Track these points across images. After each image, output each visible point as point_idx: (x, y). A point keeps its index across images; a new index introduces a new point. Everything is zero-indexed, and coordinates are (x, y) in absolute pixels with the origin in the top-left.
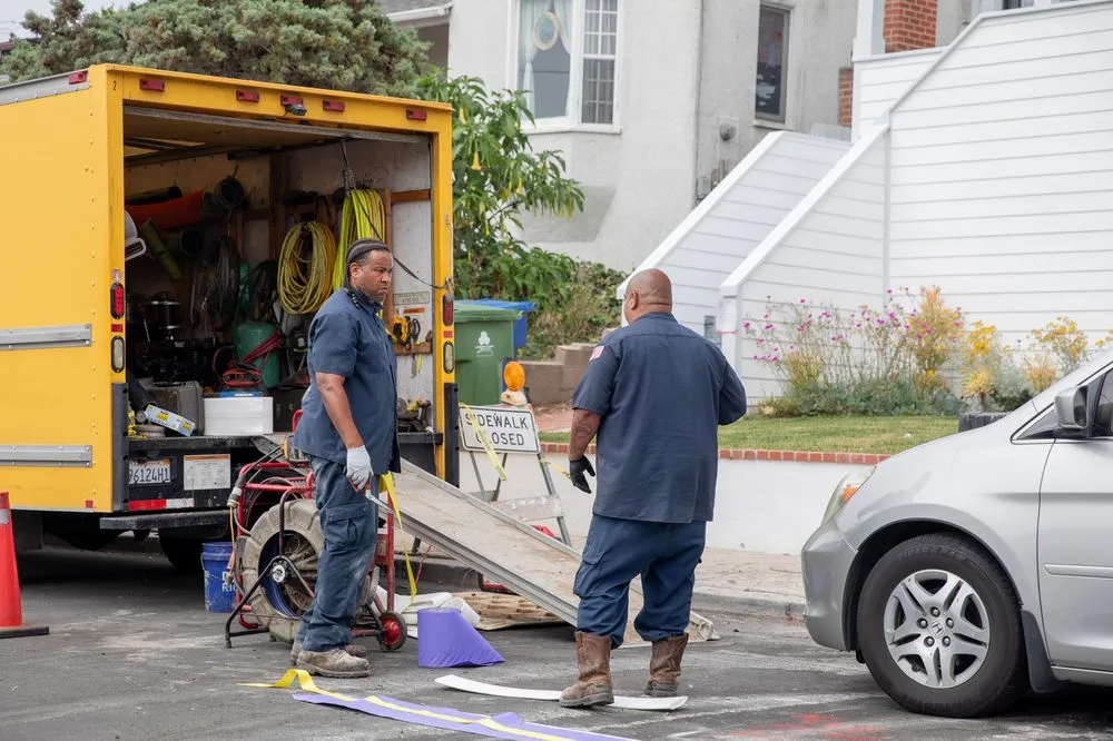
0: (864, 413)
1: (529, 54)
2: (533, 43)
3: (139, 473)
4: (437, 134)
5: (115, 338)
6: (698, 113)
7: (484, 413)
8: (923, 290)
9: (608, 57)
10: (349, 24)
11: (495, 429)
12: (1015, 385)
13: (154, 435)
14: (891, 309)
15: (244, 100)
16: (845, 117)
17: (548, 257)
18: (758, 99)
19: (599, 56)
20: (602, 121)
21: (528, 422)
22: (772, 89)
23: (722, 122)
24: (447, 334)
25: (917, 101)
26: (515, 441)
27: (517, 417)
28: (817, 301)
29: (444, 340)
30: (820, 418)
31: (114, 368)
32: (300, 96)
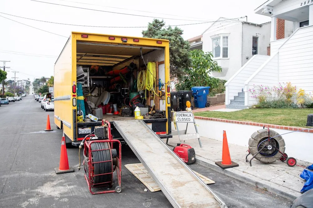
0: (275, 108)
1: (214, 48)
2: (215, 46)
3: (82, 131)
4: (165, 47)
5: (74, 98)
6: (242, 55)
7: (180, 113)
8: (287, 83)
9: (227, 47)
10: (175, 39)
11: (183, 117)
12: (310, 102)
13: (88, 121)
14: (281, 87)
15: (110, 39)
16: (269, 54)
17: (215, 79)
18: (253, 52)
19: (225, 47)
20: (226, 57)
21: (192, 115)
22: (255, 51)
23: (246, 56)
24: (168, 95)
25: (284, 46)
26: (188, 120)
27: (189, 114)
28: (265, 85)
29: (167, 96)
30: (266, 109)
31: (73, 106)
32: (126, 38)
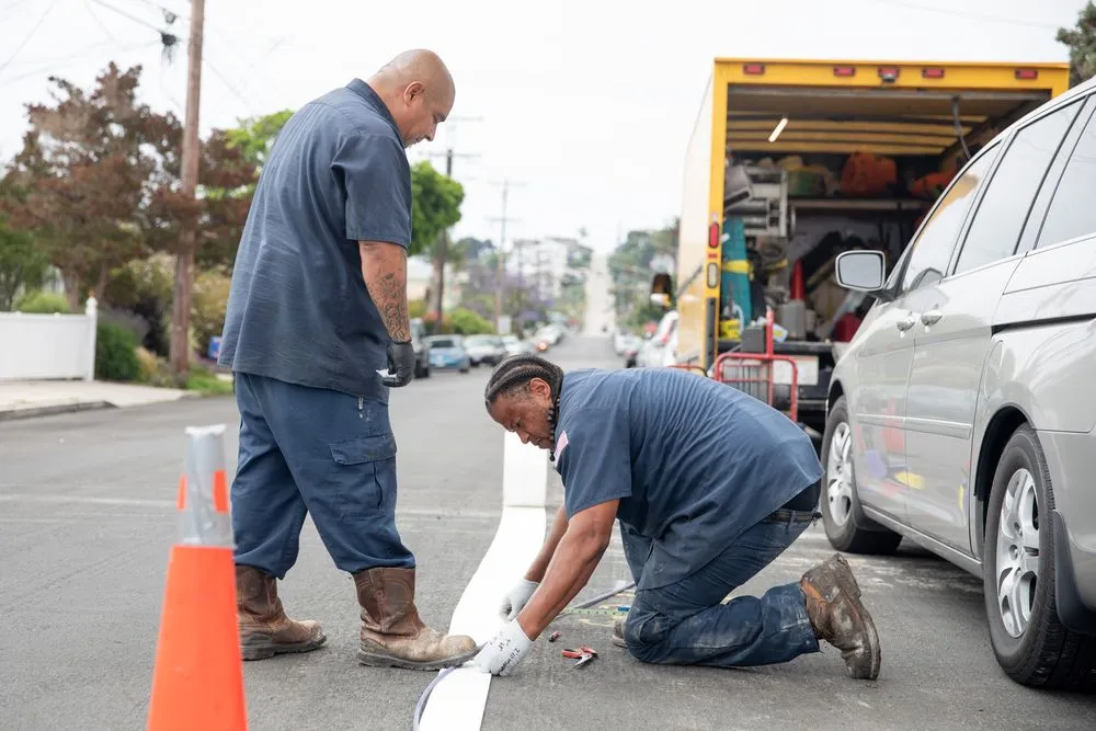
5: (710, 264)
15: (841, 75)
31: (709, 286)
32: (897, 68)
